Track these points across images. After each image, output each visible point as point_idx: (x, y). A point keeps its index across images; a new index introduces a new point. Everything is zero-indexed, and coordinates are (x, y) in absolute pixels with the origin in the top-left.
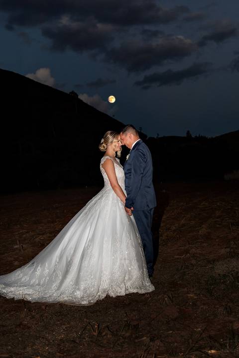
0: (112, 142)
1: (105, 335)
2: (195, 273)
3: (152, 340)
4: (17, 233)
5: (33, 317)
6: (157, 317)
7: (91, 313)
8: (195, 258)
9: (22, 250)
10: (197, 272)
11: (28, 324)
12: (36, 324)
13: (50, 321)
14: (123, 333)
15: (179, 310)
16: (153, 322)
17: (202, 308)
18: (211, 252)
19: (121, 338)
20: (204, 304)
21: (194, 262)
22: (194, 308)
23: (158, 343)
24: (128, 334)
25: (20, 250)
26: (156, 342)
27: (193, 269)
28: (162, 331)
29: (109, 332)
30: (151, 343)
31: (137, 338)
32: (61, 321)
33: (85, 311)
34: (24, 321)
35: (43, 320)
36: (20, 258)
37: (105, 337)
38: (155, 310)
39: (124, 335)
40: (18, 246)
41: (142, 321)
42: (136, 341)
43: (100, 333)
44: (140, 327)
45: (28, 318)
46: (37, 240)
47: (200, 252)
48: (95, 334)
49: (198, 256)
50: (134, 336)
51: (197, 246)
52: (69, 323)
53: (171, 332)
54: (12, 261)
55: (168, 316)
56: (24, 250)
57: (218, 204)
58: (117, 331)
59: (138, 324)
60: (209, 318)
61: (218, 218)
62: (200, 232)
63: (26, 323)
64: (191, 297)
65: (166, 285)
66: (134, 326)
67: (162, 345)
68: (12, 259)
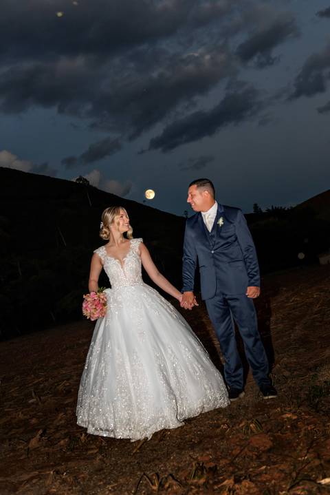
0: (113, 221)
1: (169, 487)
2: (290, 388)
3: (237, 481)
4: (30, 385)
5: (64, 481)
6: (241, 451)
7: (146, 463)
8: (288, 369)
9: (40, 403)
10: (293, 386)
11: (57, 491)
12: (69, 490)
13: (89, 483)
14: (195, 481)
15: (272, 438)
16: (237, 459)
17: (305, 430)
18: (311, 358)
19: (193, 487)
20: (308, 424)
21: (287, 373)
22: (295, 431)
23: (246, 483)
24: (202, 481)
25: (37, 404)
26: (243, 483)
27: (286, 383)
28: (251, 470)
29: (174, 482)
30: (237, 486)
31: (216, 483)
32: (105, 481)
33: (137, 463)
34: (51, 488)
35: (79, 483)
36: (39, 414)
37: (170, 489)
38: (238, 443)
39: (197, 482)
40: (35, 400)
41: (221, 461)
42: (216, 487)
43: (161, 485)
44: (218, 468)
45: (57, 484)
46: (60, 387)
47: (295, 360)
48: (155, 488)
49: (293, 365)
50: (211, 482)
51: (289, 354)
52: (116, 481)
53: (264, 467)
54: (28, 420)
55: (257, 448)
56: (43, 403)
57: (315, 296)
58: (186, 479)
59: (216, 466)
60: (318, 441)
61: (316, 314)
62: (292, 335)
63: (55, 490)
64: (288, 418)
65: (250, 409)
66: (210, 468)
67: (253, 485)
68: (28, 417)
